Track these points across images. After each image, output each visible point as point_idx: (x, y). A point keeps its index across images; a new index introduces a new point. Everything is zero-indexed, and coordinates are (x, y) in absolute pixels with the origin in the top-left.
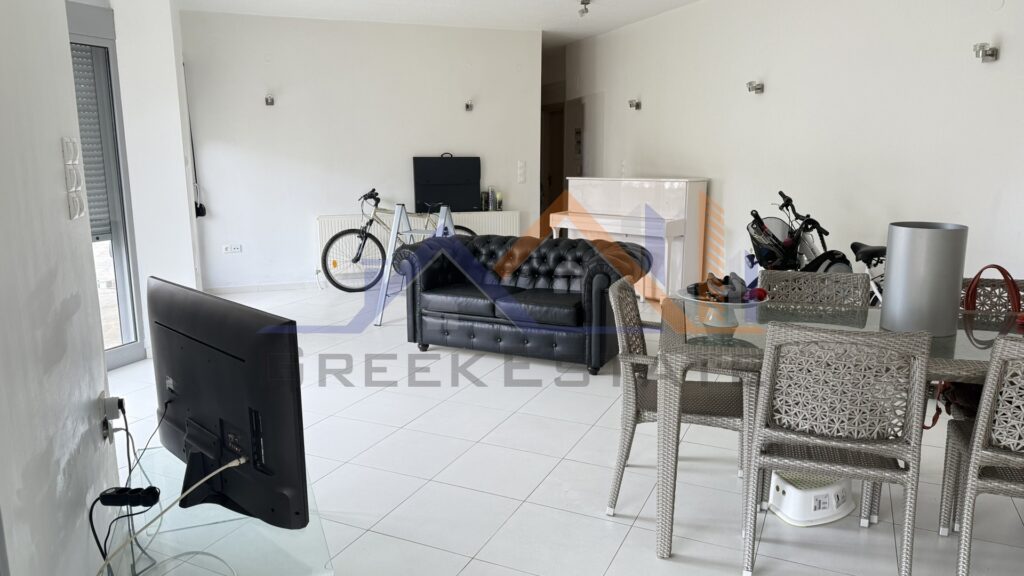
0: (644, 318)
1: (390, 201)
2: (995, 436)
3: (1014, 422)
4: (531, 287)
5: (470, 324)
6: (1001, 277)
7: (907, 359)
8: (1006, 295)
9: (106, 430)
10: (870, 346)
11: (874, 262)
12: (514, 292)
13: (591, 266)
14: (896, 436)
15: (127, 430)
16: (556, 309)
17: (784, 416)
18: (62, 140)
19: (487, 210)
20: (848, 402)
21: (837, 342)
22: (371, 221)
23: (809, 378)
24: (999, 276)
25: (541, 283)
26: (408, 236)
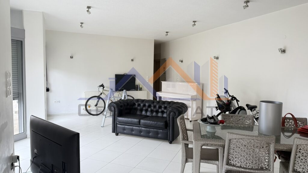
0: (187, 128)
1: (107, 87)
2: (295, 168)
3: (301, 164)
4: (151, 115)
5: (132, 127)
6: (292, 117)
7: (268, 144)
8: (293, 122)
9: (13, 166)
10: (258, 140)
11: (253, 110)
12: (146, 117)
13: (170, 110)
14: (266, 168)
15: (19, 166)
16: (159, 123)
17: (232, 161)
18: (6, 72)
19: (137, 90)
20: (251, 157)
21: (248, 139)
22: (101, 94)
23: (239, 149)
24: (291, 116)
25: (154, 114)
26: (113, 99)
